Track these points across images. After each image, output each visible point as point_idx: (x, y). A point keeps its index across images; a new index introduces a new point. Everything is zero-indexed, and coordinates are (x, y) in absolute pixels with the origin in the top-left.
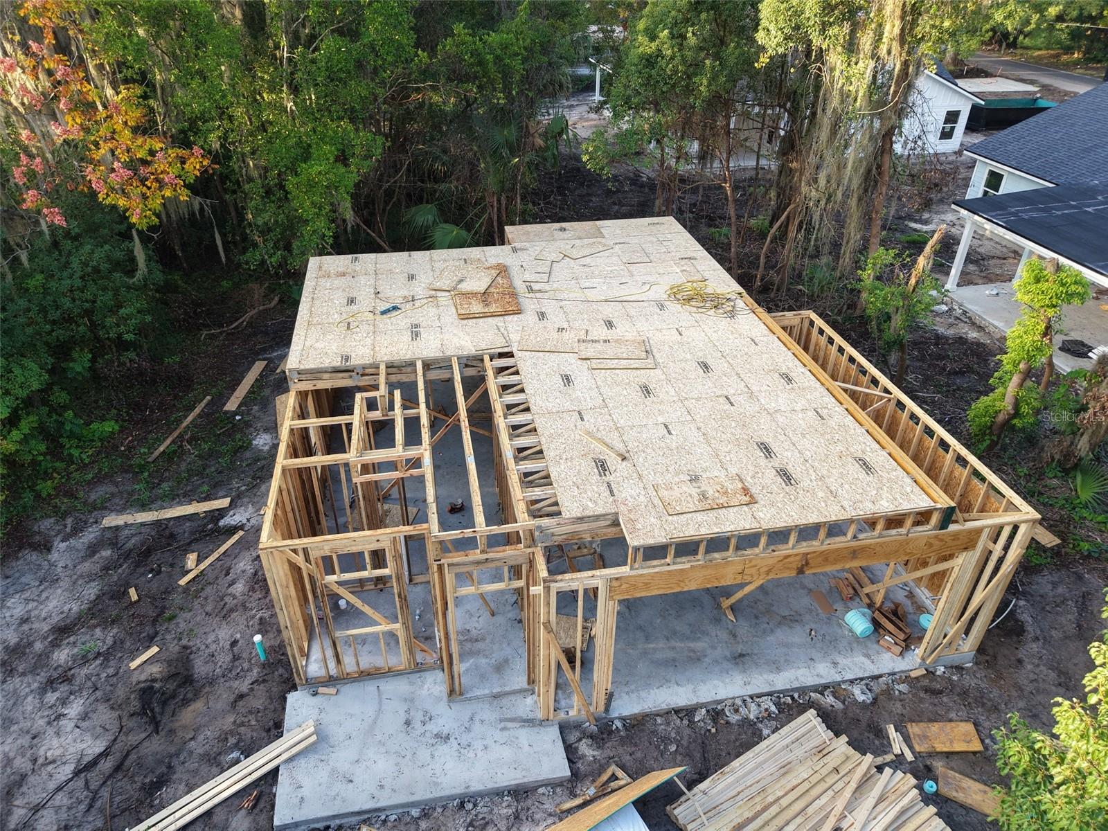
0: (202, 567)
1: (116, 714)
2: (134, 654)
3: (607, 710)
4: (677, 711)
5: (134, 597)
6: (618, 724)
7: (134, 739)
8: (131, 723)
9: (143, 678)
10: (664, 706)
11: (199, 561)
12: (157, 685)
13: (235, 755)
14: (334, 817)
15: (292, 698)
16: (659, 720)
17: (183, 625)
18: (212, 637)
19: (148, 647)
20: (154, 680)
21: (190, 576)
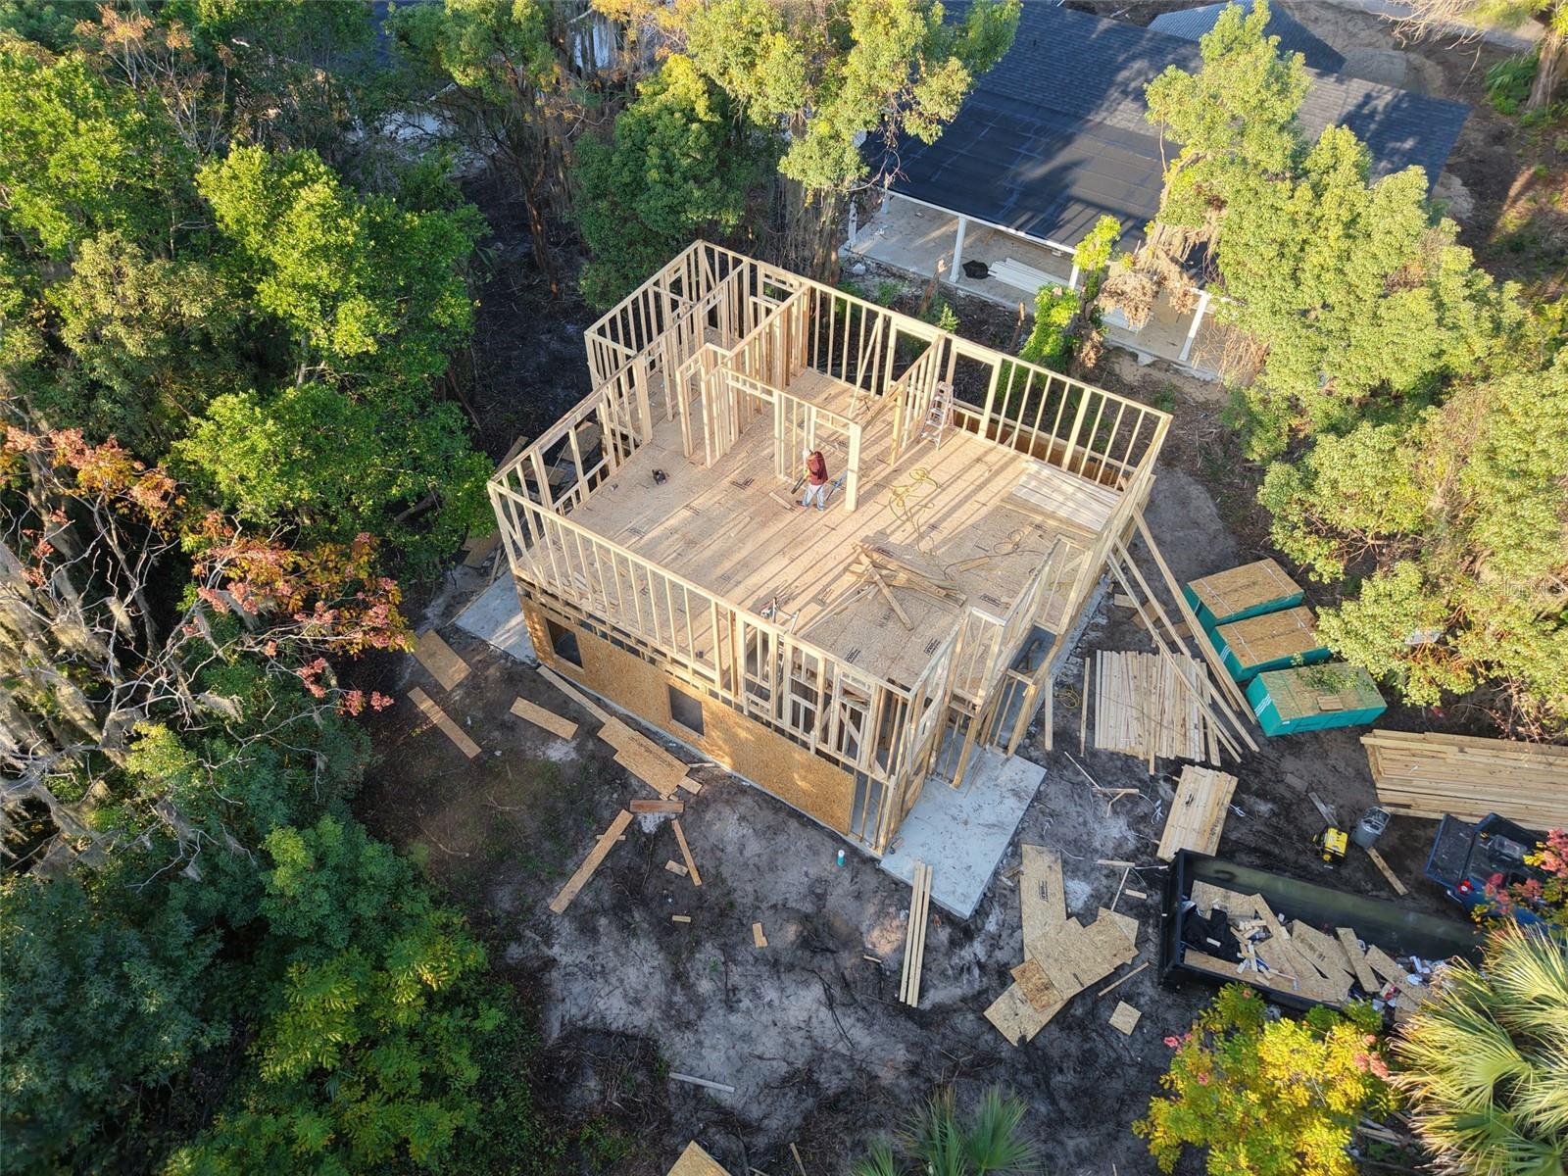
0: (691, 865)
2: (746, 941)
5: (687, 919)
11: (681, 860)
13: (902, 913)
17: (746, 900)
20: (801, 933)
21: (694, 875)
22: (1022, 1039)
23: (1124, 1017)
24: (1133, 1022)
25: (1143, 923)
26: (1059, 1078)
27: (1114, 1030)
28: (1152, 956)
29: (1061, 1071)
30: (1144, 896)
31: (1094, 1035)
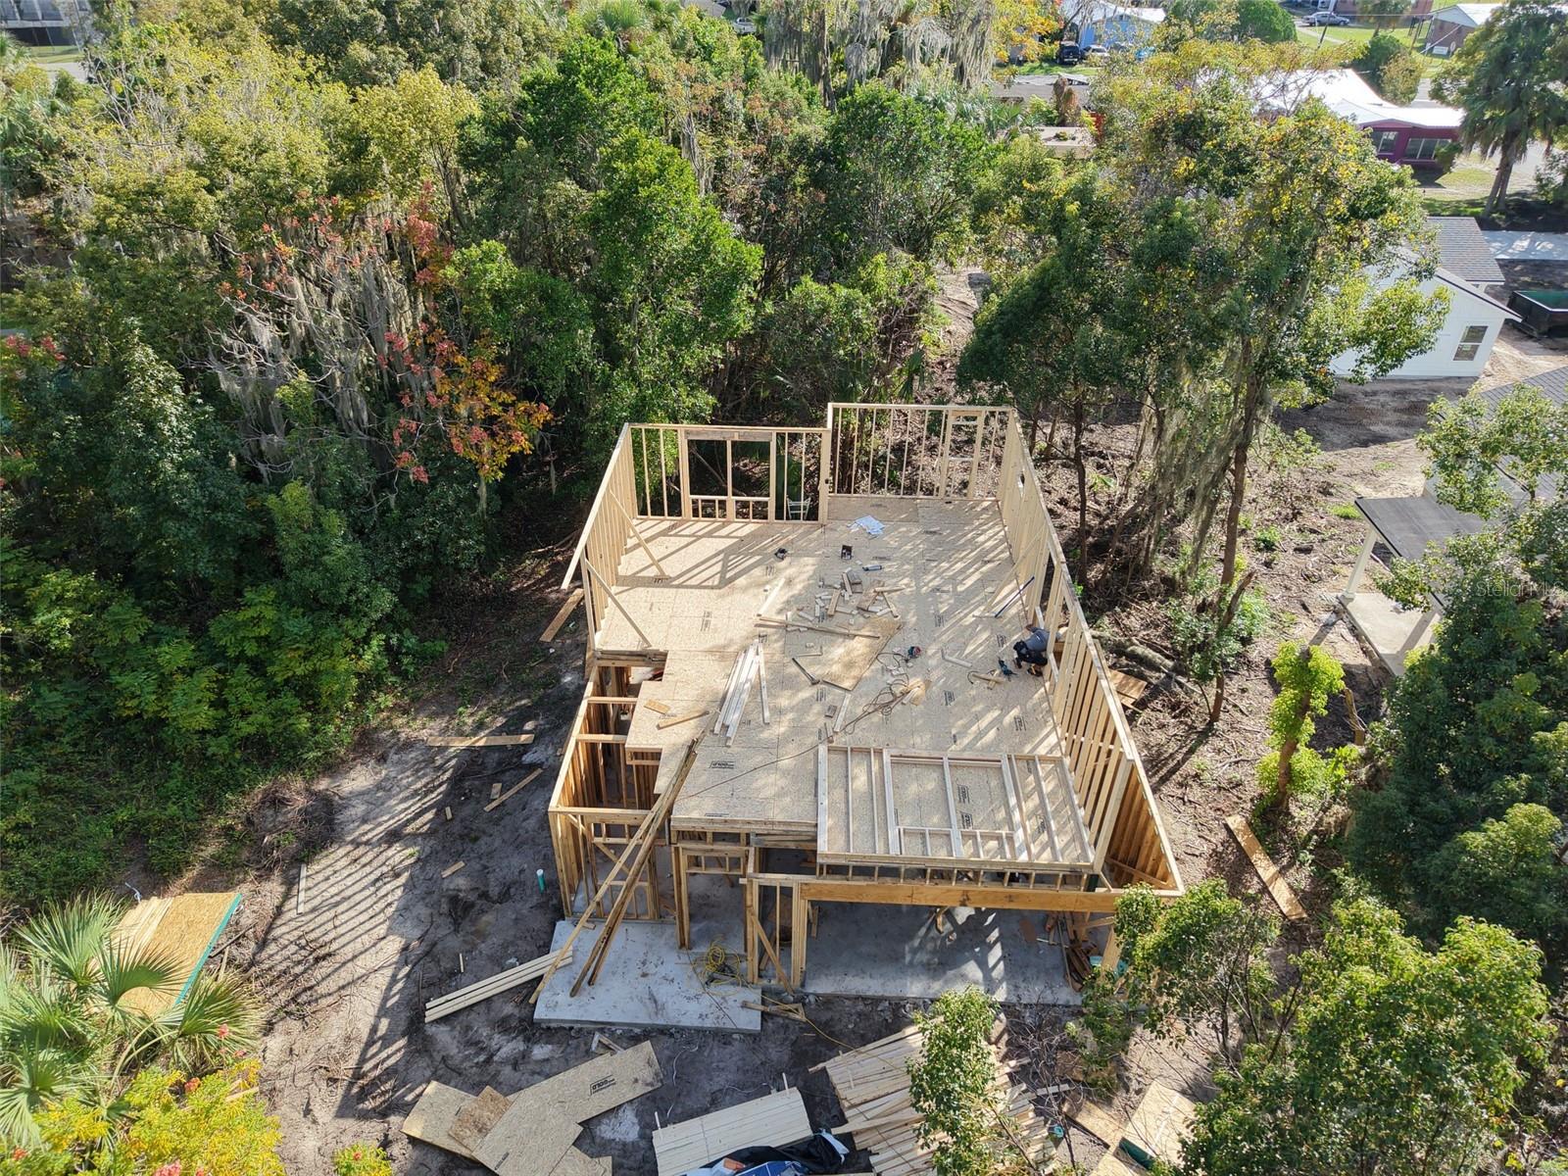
0: (504, 798)
1: (429, 911)
2: (445, 865)
3: (803, 985)
4: (864, 999)
5: (449, 816)
6: (812, 998)
7: (441, 932)
8: (438, 920)
9: (452, 887)
10: (854, 992)
11: (502, 792)
12: (461, 895)
13: (513, 960)
14: (577, 1022)
15: (560, 925)
16: (847, 1002)
17: (484, 847)
18: (505, 863)
19: (456, 862)
20: (459, 890)
21: (494, 804)
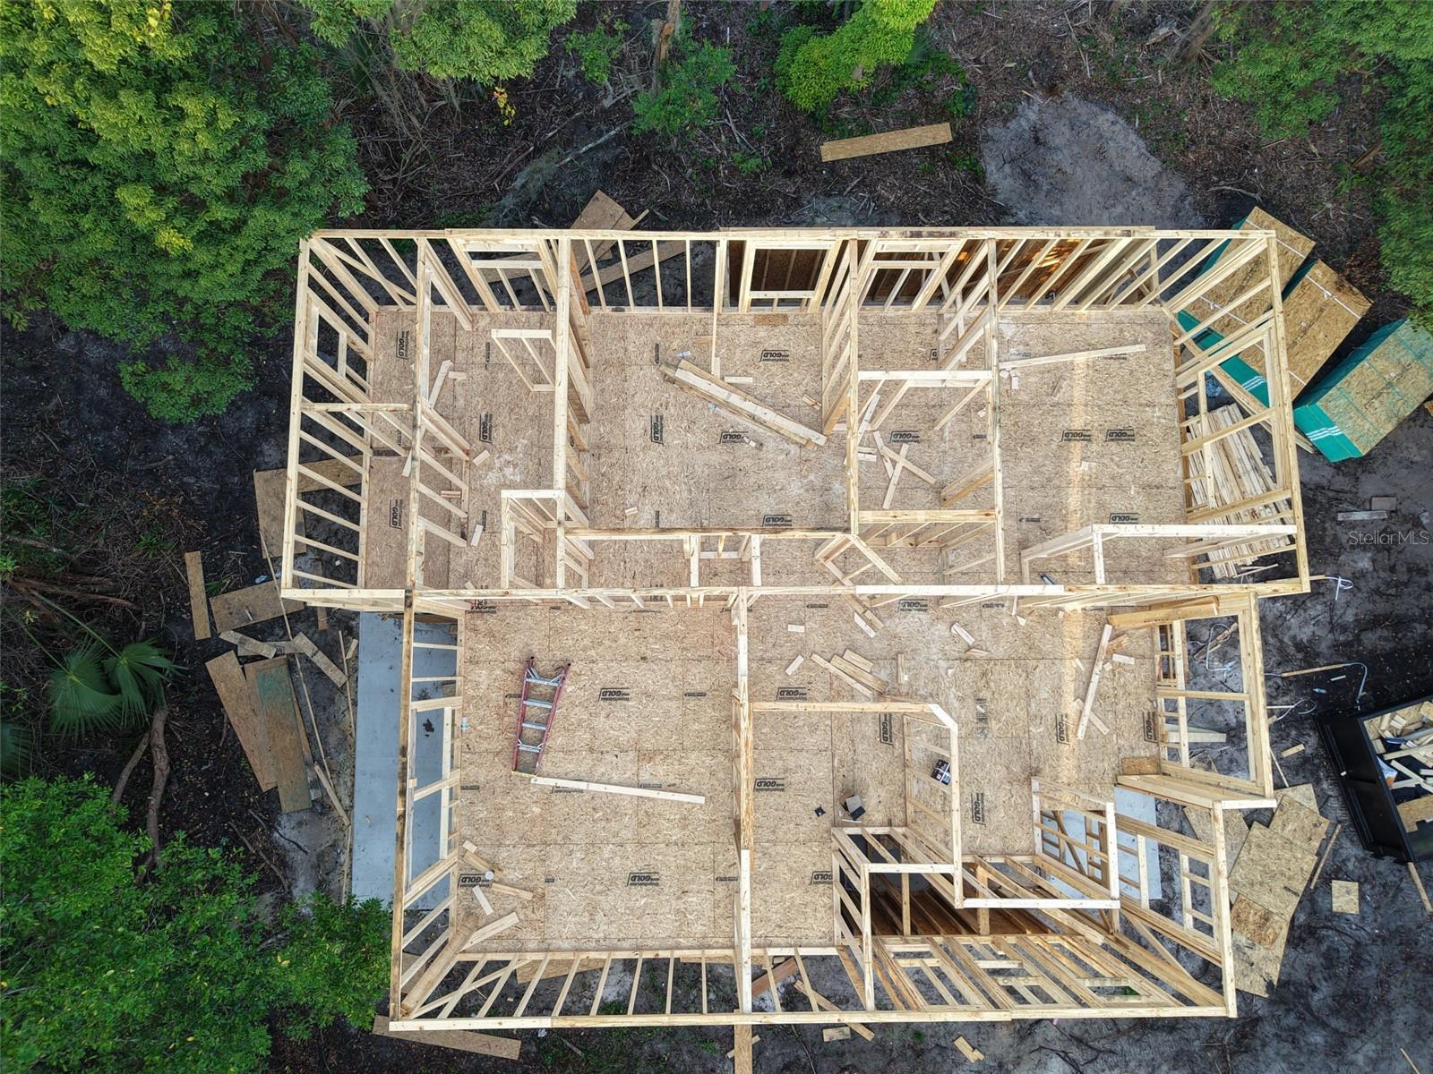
22: (1270, 985)
23: (1345, 897)
24: (1355, 897)
25: (1317, 782)
26: (1317, 997)
27: (1340, 915)
28: (1339, 813)
29: (1314, 988)
30: (1301, 747)
31: (1324, 932)
